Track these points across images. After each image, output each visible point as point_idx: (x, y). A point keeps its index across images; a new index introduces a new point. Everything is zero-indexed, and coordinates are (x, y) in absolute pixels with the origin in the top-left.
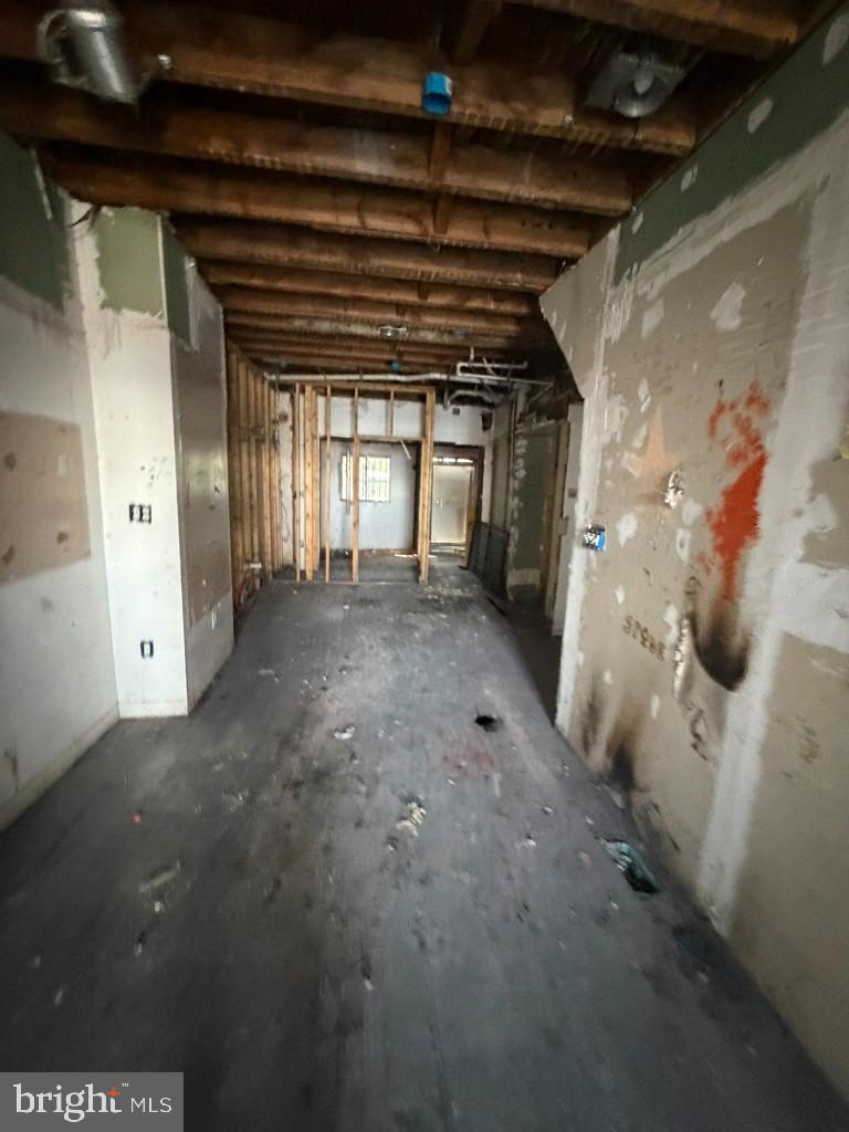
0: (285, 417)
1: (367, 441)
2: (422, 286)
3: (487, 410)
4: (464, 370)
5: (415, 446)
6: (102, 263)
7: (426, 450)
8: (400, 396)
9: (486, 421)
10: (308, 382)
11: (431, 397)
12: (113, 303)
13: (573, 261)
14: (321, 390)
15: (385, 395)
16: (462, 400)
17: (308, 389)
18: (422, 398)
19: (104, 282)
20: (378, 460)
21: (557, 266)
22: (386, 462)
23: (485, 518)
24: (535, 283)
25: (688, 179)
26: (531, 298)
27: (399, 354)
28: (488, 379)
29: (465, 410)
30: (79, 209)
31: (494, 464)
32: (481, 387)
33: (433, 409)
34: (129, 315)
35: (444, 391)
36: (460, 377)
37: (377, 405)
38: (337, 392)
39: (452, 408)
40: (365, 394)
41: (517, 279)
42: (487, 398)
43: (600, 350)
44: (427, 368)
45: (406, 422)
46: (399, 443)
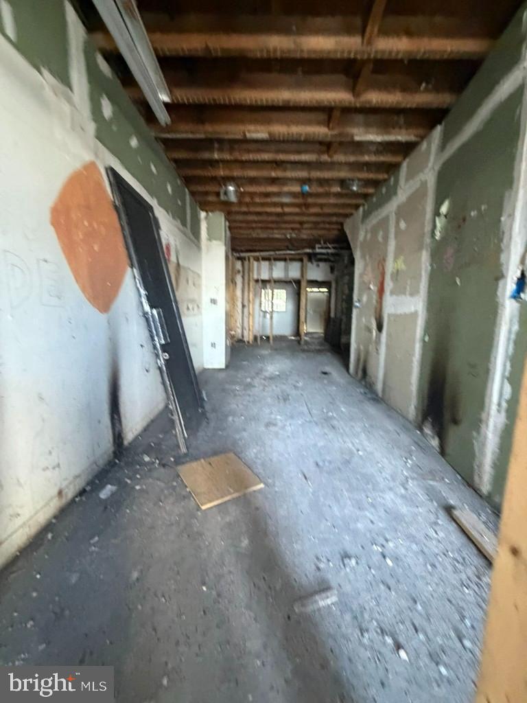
0: (239, 272)
1: (276, 282)
2: (301, 223)
3: (332, 264)
4: (319, 248)
5: (298, 282)
6: (208, 229)
7: (304, 284)
8: (292, 260)
9: (332, 269)
10: (252, 256)
11: (305, 259)
12: (210, 239)
13: (352, 214)
14: (257, 259)
15: (285, 260)
16: (320, 260)
17: (252, 260)
18: (301, 260)
19: (208, 234)
20: (279, 291)
21: (347, 216)
22: (284, 291)
23: (332, 315)
24: (340, 220)
25: (374, 199)
26: (342, 224)
27: (292, 244)
28: (329, 251)
29: (322, 264)
30: (203, 214)
31: (336, 290)
32: (328, 254)
33: (306, 264)
34: (214, 242)
35: (311, 257)
36: (318, 251)
37: (281, 264)
38: (264, 259)
39: (315, 263)
40: (276, 259)
41: (334, 219)
42: (332, 259)
43: (359, 244)
44: (304, 248)
45: (294, 271)
46: (290, 282)
